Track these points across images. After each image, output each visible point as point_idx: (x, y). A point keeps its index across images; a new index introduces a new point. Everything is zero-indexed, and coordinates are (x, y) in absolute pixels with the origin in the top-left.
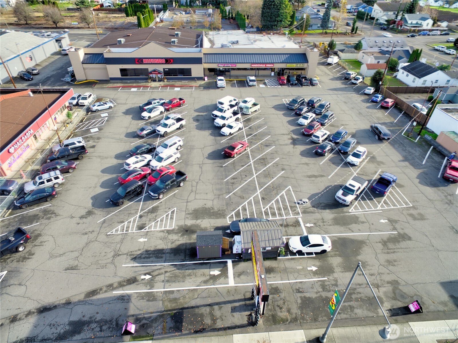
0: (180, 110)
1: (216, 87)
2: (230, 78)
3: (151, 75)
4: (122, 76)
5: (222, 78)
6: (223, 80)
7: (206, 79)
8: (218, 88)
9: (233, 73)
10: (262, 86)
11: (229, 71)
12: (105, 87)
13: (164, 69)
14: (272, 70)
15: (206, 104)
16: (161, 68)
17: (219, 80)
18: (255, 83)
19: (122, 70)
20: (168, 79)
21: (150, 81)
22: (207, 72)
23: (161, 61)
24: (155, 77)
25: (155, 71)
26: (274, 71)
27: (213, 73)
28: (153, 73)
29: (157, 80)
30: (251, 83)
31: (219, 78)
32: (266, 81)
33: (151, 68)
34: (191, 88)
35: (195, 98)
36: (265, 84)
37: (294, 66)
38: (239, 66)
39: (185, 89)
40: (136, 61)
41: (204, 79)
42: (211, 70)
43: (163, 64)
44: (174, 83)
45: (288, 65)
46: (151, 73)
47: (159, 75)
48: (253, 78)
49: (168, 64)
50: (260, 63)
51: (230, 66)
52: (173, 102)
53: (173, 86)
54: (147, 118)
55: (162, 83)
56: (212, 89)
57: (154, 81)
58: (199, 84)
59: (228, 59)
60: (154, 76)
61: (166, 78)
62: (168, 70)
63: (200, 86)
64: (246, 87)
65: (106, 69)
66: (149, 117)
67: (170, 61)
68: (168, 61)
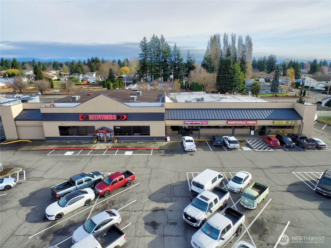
0: (124, 195)
1: (183, 151)
2: (199, 138)
3: (98, 134)
4: (61, 134)
5: (191, 138)
6: (192, 141)
7: (168, 139)
8: (186, 152)
9: (202, 131)
10: (246, 149)
11: (198, 130)
12: (33, 149)
13: (115, 127)
14: (252, 128)
15: (169, 182)
16: (110, 125)
17: (187, 141)
18: (237, 145)
19: (61, 128)
20: (118, 139)
21: (96, 141)
22: (170, 131)
23: (111, 117)
24: (104, 137)
25: (102, 129)
26: (254, 130)
27: (177, 132)
28: (99, 131)
29: (105, 141)
30: (232, 145)
31: (187, 138)
32: (248, 142)
33: (98, 125)
34: (148, 151)
35: (152, 169)
36: (248, 145)
37: (284, 123)
38: (211, 123)
39: (139, 153)
40: (80, 117)
41: (166, 140)
42: (174, 128)
43: (113, 120)
44: (126, 144)
45: (275, 122)
46: (97, 132)
47: (108, 135)
48: (232, 138)
49: (121, 120)
50: (239, 120)
51: (200, 123)
52: (114, 180)
53: (124, 149)
54: (53, 218)
55: (110, 145)
56: (177, 153)
57: (102, 141)
58: (160, 145)
59: (197, 115)
60: (102, 135)
61: (117, 138)
62: (119, 128)
63: (160, 149)
64: (224, 150)
65: (42, 126)
66: (60, 216)
67: (123, 117)
68: (120, 117)
